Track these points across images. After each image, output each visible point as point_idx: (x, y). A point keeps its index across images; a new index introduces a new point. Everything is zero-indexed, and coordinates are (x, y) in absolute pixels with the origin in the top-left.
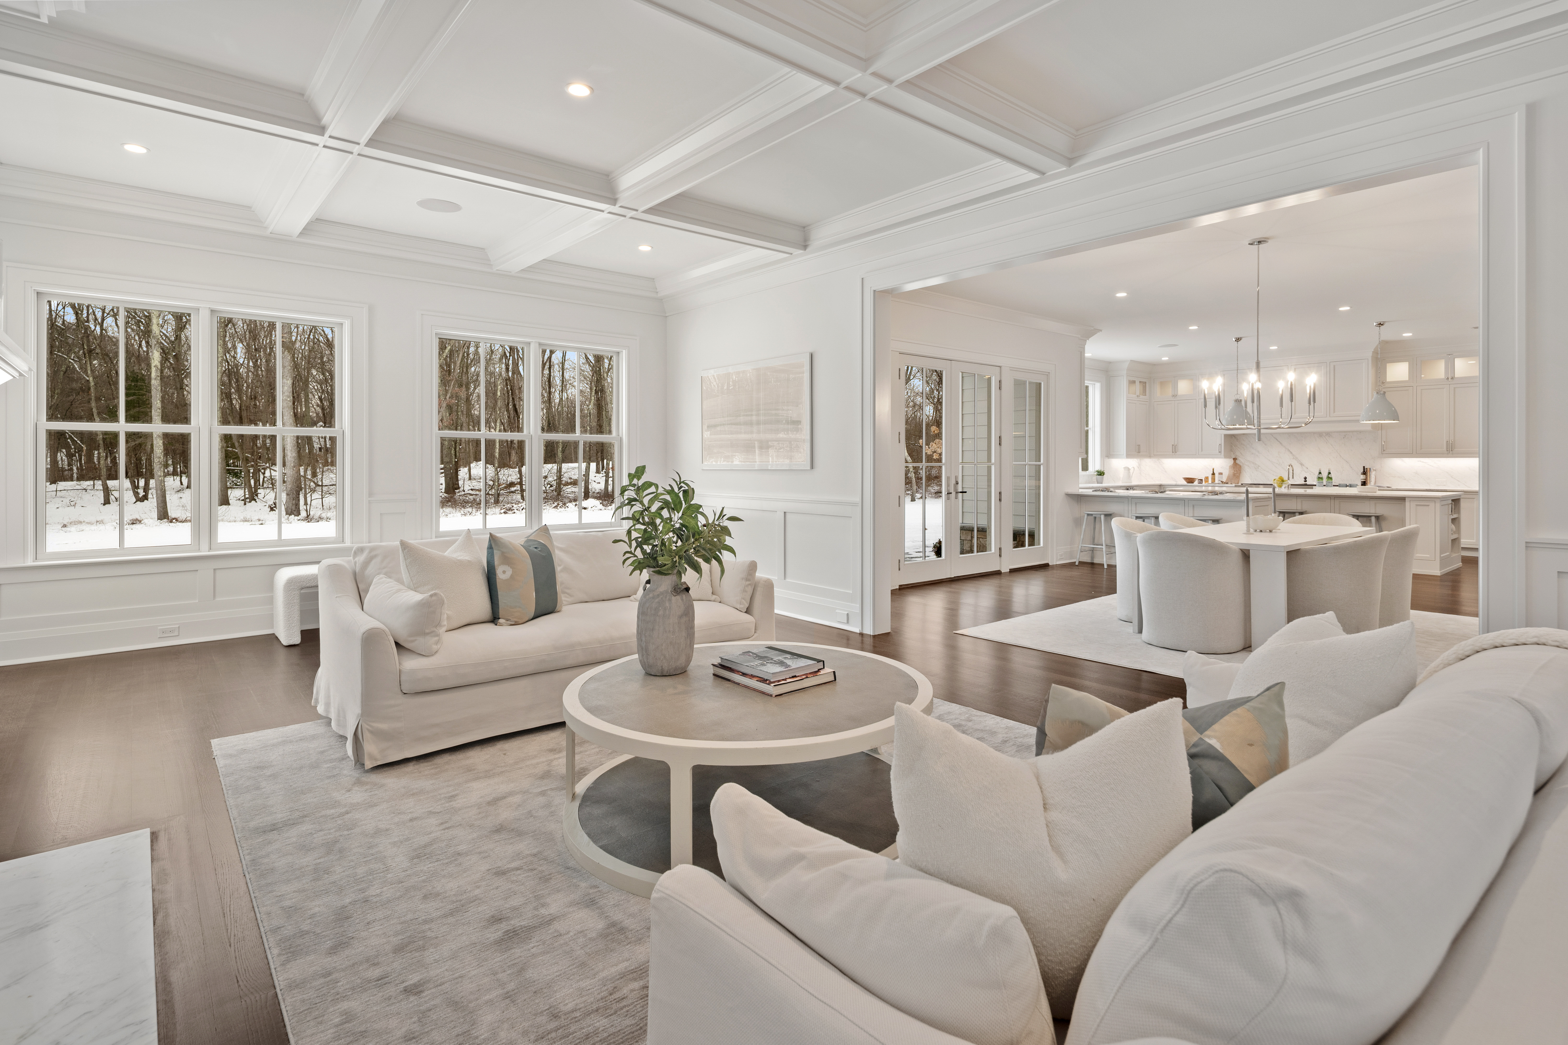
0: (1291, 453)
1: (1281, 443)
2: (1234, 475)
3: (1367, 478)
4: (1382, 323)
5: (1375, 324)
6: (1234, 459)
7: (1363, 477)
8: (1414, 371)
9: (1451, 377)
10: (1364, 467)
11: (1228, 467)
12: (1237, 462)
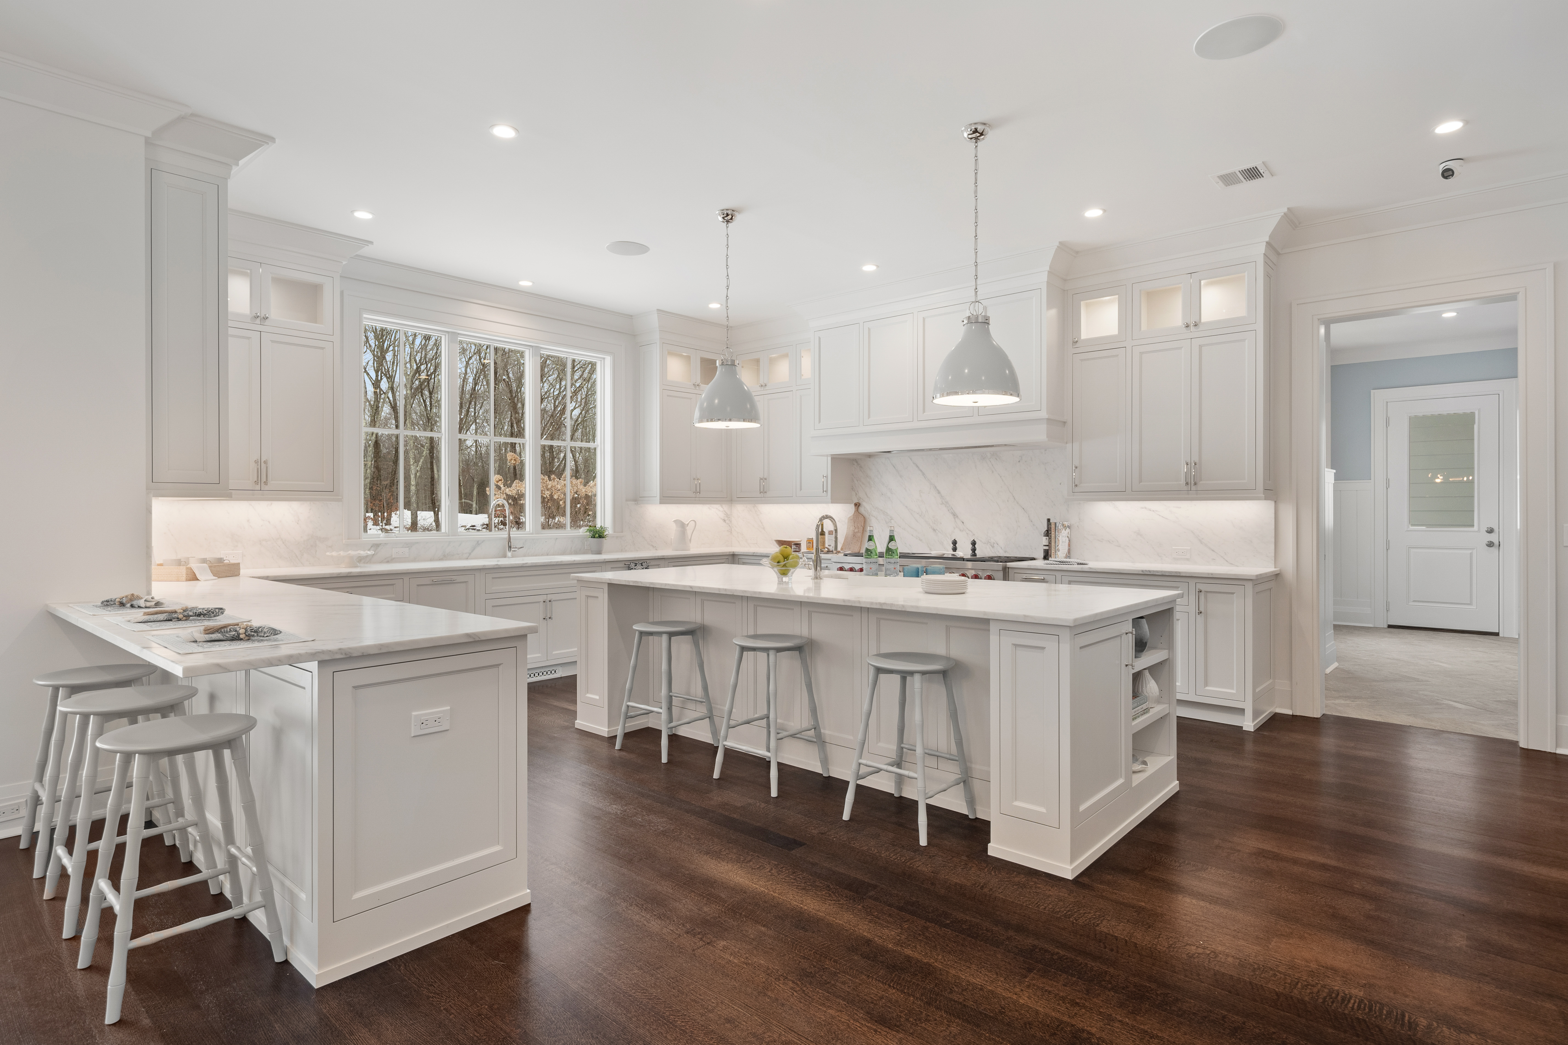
0: (939, 493)
1: (923, 474)
2: (854, 535)
3: (1050, 543)
4: (980, 128)
5: (966, 135)
6: (856, 505)
7: (1045, 541)
8: (1126, 318)
9: (1193, 325)
10: (1049, 520)
11: (847, 521)
12: (861, 509)
